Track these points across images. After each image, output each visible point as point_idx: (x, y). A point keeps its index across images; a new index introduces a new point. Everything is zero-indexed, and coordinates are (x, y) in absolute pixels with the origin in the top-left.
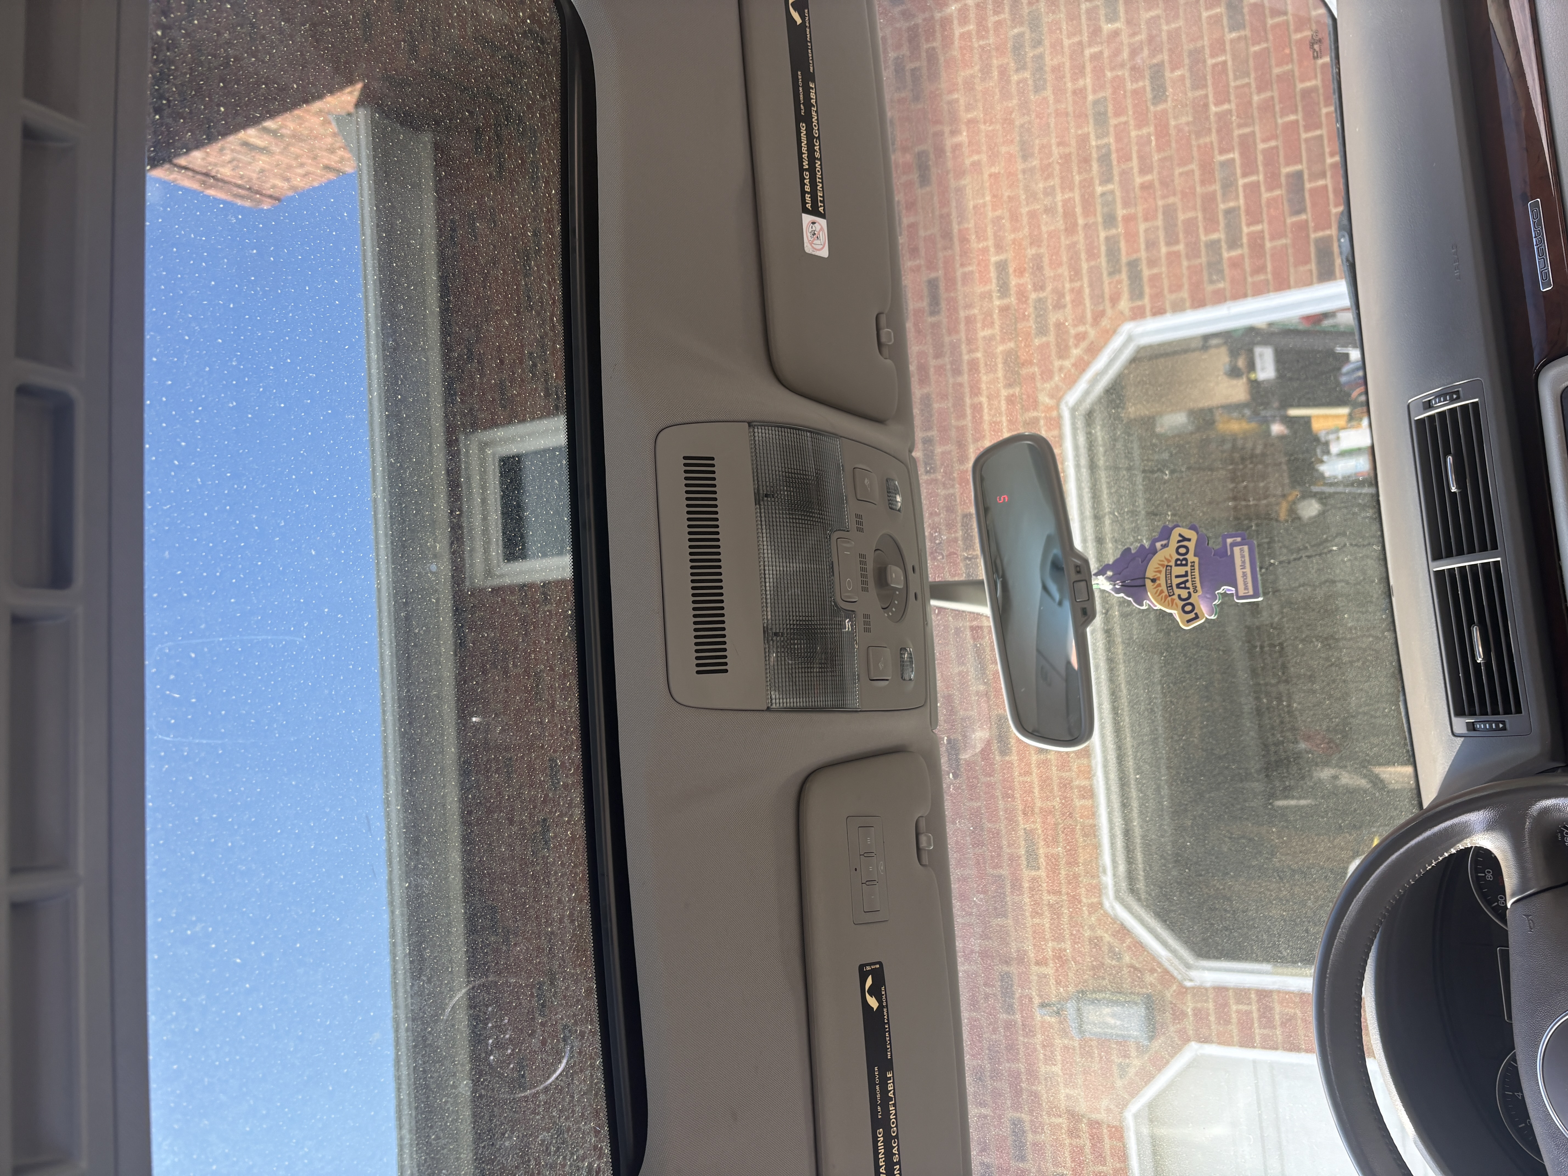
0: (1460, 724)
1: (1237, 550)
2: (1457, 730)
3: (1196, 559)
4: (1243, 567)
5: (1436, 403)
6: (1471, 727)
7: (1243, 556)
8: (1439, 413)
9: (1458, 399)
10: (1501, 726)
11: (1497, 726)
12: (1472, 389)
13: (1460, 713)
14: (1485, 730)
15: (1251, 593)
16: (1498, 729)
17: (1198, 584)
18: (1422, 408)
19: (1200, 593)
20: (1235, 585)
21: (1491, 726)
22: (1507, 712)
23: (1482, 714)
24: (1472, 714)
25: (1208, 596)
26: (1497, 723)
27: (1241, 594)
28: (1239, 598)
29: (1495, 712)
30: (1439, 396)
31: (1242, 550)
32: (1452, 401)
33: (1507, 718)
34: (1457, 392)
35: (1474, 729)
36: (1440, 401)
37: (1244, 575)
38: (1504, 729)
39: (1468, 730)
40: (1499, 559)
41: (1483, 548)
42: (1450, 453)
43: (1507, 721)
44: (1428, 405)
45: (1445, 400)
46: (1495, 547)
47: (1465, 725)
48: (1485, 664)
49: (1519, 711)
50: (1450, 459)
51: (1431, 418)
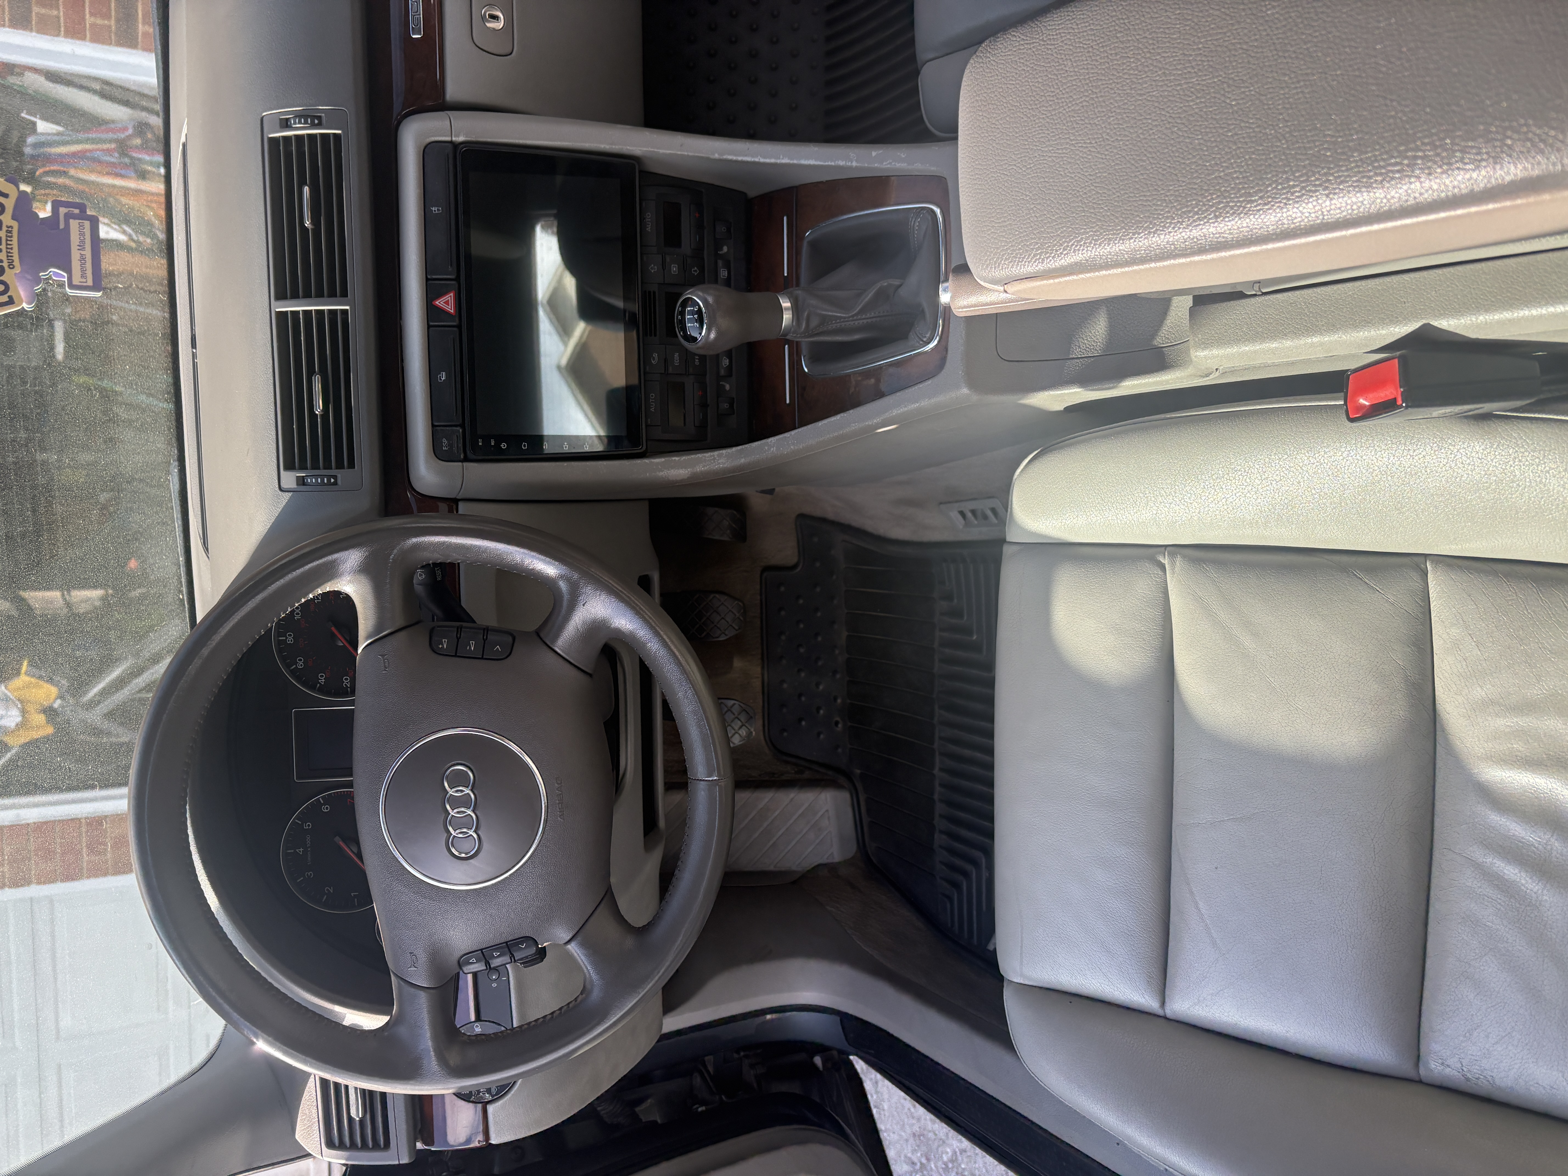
0: (290, 479)
1: (74, 224)
2: (284, 485)
3: (15, 225)
4: (81, 247)
5: (295, 123)
6: (301, 482)
7: (82, 234)
8: (297, 136)
9: (320, 125)
10: (332, 480)
11: (329, 480)
12: (333, 119)
13: (290, 466)
14: (317, 484)
15: (90, 283)
16: (329, 483)
17: (16, 258)
18: (278, 125)
19: (18, 270)
20: (68, 270)
21: (323, 480)
22: (340, 466)
23: (313, 468)
24: (303, 467)
25: (29, 277)
26: (329, 477)
27: (76, 282)
28: (71, 286)
29: (328, 466)
30: (300, 116)
31: (81, 226)
32: (313, 126)
33: (339, 473)
34: (319, 118)
35: (304, 484)
36: (300, 123)
37: (83, 259)
38: (335, 483)
39: (298, 484)
40: (347, 308)
41: (332, 294)
42: (306, 184)
43: (339, 476)
44: (285, 124)
45: (306, 122)
46: (344, 294)
47: (295, 479)
48: (322, 416)
49: (352, 465)
50: (306, 189)
51: (287, 139)
